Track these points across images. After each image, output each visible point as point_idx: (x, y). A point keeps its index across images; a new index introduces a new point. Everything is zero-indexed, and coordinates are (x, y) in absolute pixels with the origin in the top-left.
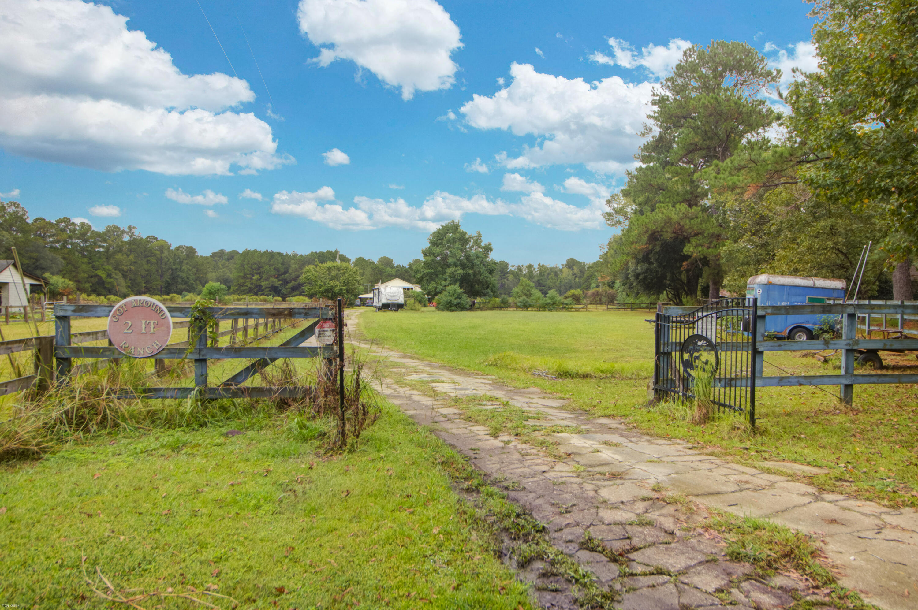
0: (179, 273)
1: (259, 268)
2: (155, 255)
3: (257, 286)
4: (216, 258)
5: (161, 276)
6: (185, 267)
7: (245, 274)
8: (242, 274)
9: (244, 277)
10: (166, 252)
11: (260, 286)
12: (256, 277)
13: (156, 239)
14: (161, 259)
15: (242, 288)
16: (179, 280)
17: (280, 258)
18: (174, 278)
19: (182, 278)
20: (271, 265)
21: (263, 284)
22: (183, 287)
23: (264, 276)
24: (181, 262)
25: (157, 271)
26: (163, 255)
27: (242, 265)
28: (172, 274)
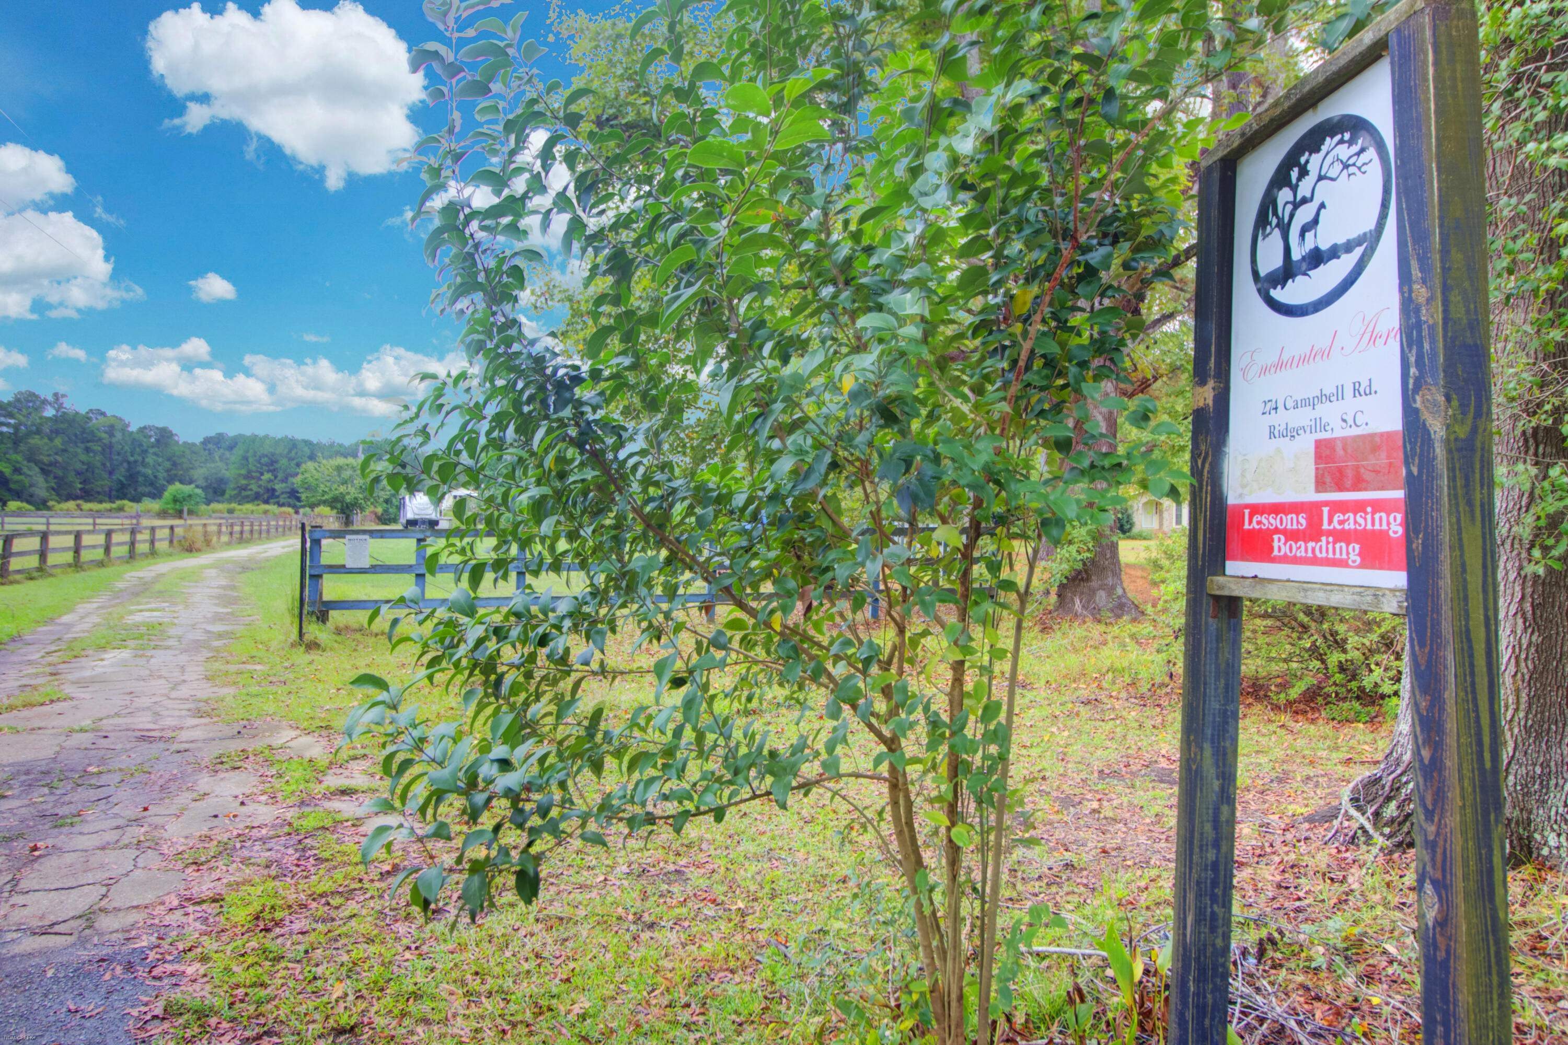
0: (140, 469)
1: (273, 462)
2: (100, 439)
3: (268, 490)
4: (210, 446)
5: (111, 473)
6: (150, 460)
7: (249, 472)
8: (243, 472)
9: (248, 476)
10: (119, 436)
11: (274, 490)
12: (267, 476)
13: (103, 414)
14: (111, 446)
15: (244, 493)
16: (141, 479)
17: (306, 449)
18: (133, 477)
19: (145, 476)
20: (291, 459)
21: (277, 487)
22: (147, 489)
23: (281, 475)
24: (145, 452)
25: (104, 465)
26: (114, 440)
27: (246, 458)
28: (128, 470)
